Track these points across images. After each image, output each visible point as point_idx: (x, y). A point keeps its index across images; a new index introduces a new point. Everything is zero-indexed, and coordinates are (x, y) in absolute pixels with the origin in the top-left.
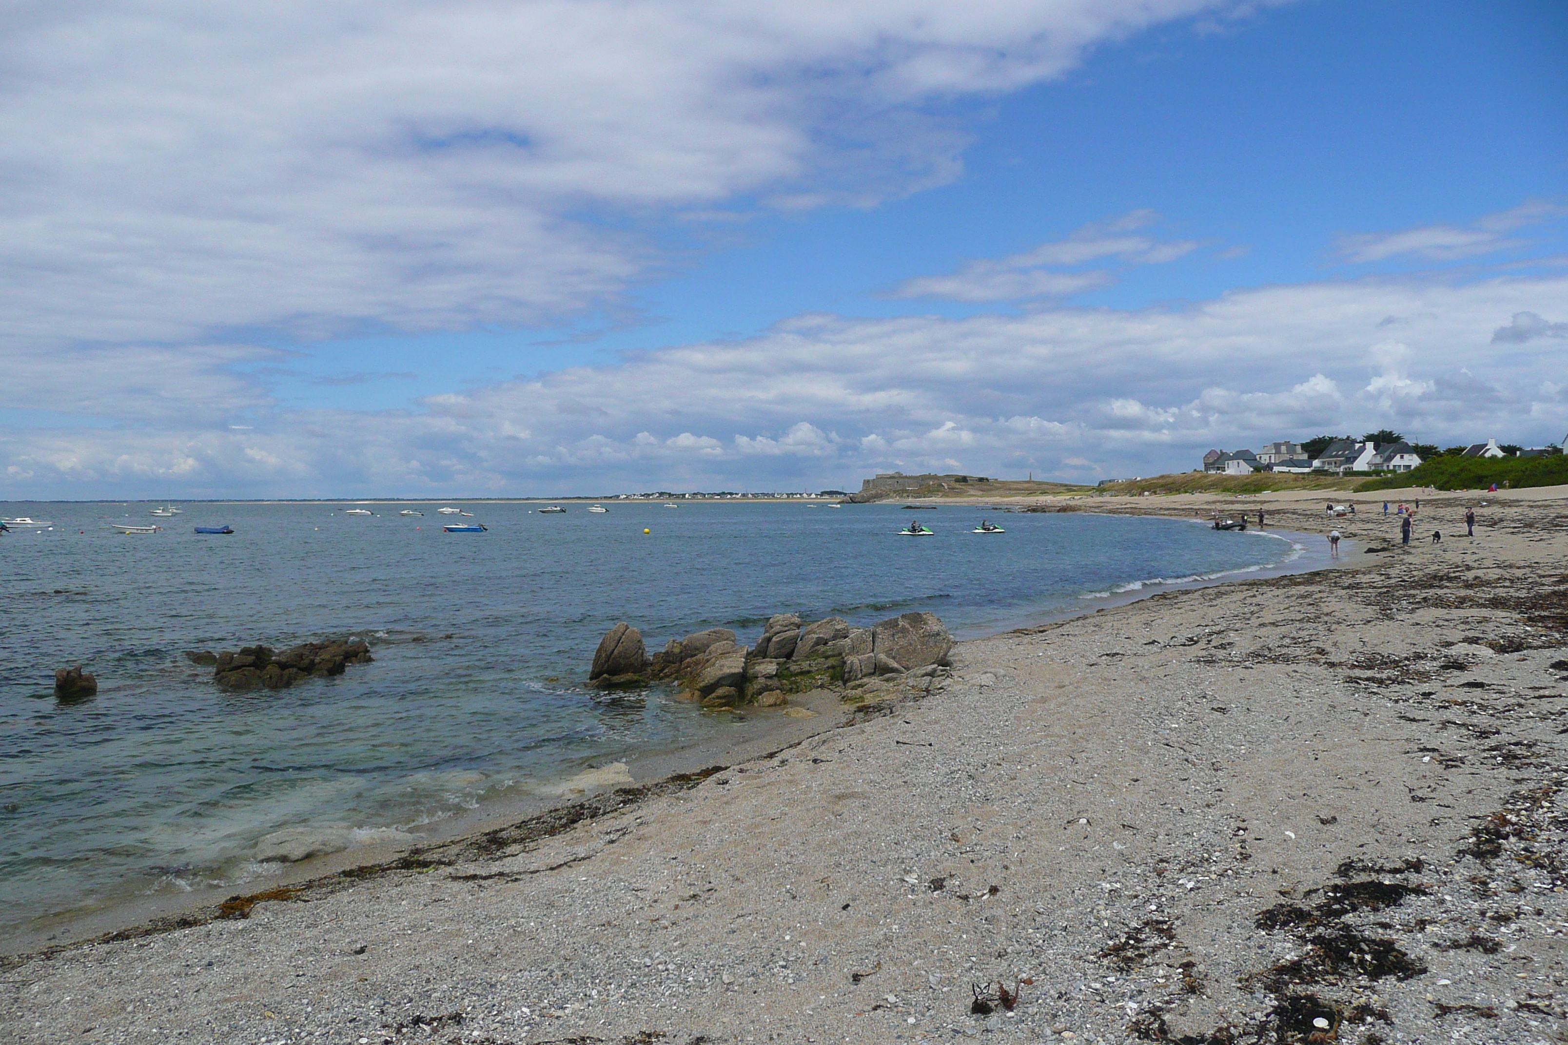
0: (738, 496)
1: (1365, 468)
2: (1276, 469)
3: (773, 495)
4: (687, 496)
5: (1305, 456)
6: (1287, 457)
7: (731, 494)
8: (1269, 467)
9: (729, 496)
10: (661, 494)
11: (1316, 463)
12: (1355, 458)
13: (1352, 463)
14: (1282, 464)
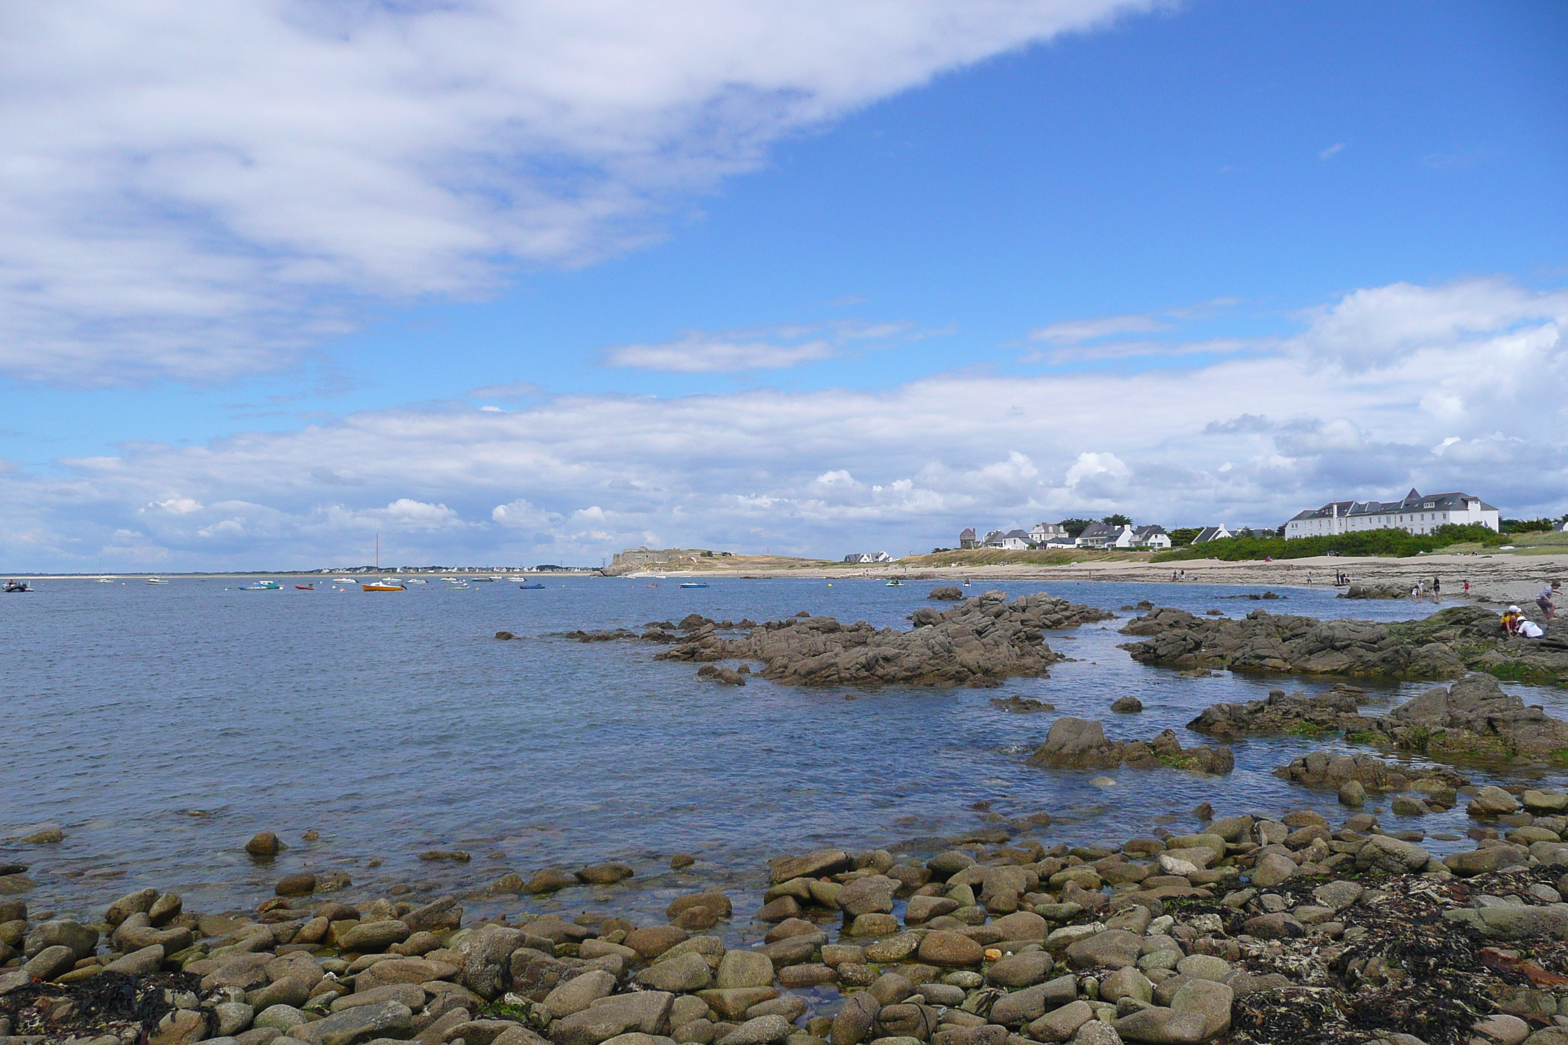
0: (454, 570)
1: (1127, 545)
2: (1049, 545)
3: (492, 569)
4: (398, 570)
5: (1066, 535)
6: (1054, 536)
7: (447, 569)
8: (1043, 544)
9: (444, 571)
10: (369, 568)
11: (1078, 541)
12: (1117, 537)
13: (1115, 540)
14: (1052, 541)
